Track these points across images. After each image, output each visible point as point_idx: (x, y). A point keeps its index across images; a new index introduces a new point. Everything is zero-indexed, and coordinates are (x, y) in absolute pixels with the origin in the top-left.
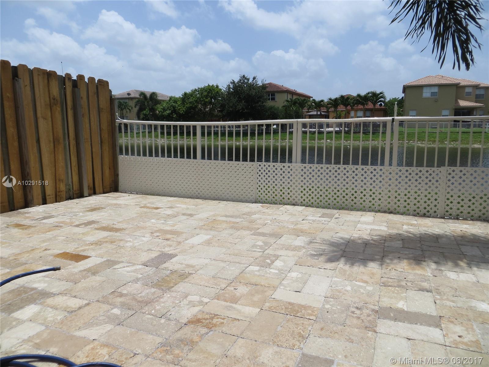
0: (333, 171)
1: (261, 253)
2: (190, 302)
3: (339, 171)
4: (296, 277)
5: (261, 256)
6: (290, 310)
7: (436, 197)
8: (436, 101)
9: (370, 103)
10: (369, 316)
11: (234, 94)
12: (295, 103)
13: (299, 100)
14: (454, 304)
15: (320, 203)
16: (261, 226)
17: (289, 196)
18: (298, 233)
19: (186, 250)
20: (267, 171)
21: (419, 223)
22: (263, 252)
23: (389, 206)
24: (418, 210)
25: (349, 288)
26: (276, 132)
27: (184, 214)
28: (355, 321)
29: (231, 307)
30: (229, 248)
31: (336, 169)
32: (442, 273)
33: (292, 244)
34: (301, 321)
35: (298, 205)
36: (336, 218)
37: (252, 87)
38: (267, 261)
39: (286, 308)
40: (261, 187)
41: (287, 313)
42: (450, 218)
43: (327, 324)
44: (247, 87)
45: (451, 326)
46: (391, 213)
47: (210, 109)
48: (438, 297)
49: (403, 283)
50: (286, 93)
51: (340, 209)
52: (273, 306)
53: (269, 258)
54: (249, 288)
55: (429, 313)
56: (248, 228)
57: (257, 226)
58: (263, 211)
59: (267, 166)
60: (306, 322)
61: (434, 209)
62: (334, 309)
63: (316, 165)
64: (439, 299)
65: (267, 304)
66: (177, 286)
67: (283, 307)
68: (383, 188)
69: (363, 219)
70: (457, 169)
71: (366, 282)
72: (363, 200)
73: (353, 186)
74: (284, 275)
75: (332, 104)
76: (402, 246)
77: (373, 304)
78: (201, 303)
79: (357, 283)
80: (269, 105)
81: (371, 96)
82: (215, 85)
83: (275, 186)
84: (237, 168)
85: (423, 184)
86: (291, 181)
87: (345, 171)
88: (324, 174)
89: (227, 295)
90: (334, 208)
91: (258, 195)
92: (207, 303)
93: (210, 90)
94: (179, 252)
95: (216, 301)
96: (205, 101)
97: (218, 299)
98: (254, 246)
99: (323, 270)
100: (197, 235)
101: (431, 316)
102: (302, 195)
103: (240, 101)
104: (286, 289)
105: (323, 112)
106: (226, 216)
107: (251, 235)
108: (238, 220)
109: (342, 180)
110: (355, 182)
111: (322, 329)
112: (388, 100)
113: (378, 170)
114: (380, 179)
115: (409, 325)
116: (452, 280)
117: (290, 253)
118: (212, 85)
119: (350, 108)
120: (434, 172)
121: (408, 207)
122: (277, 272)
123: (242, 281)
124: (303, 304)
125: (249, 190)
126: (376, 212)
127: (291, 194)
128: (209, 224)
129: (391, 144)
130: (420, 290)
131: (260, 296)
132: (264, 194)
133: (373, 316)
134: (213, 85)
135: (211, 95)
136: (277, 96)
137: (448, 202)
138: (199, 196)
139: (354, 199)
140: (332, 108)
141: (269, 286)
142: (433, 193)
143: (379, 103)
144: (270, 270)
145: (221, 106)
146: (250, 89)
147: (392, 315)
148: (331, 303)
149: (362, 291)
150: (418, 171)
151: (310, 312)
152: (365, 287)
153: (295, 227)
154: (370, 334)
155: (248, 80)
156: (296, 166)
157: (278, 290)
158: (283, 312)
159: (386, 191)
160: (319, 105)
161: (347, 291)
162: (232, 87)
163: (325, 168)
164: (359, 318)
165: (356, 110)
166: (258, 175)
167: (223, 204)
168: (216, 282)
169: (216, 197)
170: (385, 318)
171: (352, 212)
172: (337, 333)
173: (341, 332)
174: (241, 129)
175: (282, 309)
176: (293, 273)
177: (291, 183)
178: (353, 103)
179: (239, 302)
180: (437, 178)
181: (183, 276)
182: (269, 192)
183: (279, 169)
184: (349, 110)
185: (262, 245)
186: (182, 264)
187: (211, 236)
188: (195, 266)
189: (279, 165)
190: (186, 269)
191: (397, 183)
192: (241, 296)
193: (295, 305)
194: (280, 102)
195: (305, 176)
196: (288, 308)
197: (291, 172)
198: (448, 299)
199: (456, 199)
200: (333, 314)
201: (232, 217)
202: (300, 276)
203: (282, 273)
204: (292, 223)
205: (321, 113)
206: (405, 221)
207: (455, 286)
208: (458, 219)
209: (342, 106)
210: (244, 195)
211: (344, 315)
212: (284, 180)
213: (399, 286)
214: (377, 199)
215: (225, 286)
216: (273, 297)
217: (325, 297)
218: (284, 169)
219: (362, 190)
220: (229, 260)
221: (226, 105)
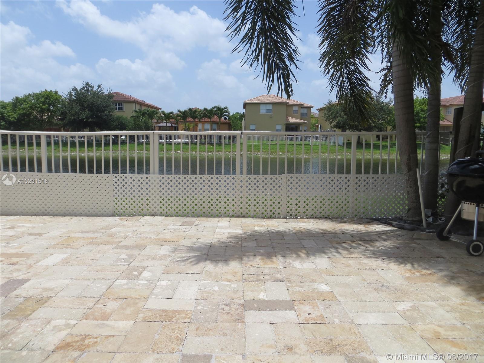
0: (190, 181)
1: (127, 266)
2: (55, 327)
3: (196, 181)
4: (166, 285)
5: (127, 269)
6: (164, 317)
7: (279, 200)
8: (271, 117)
9: (215, 116)
10: (236, 310)
11: (76, 101)
12: (144, 114)
13: (148, 111)
14: (302, 288)
15: (179, 212)
16: (122, 239)
17: (148, 207)
18: (162, 242)
19: (39, 273)
20: (124, 183)
21: (267, 224)
22: (129, 265)
23: (241, 211)
24: (265, 213)
25: (216, 288)
26: (123, 143)
27: (30, 234)
28: (226, 317)
29: (102, 324)
30: (91, 265)
31: (193, 178)
32: (290, 264)
33: (157, 254)
34: (177, 325)
35: (157, 216)
36: (196, 225)
37: (96, 95)
38: (134, 273)
39: (160, 316)
40: (118, 200)
41: (162, 320)
42: (291, 218)
43: (202, 323)
44: (91, 95)
45: (302, 306)
46: (243, 217)
47: (49, 118)
48: (290, 285)
49: (261, 277)
50: (135, 104)
51: (198, 217)
52: (147, 316)
53: (136, 270)
54: (119, 302)
55: (284, 300)
56: (109, 243)
57: (118, 240)
58: (122, 224)
59: (123, 178)
60: (182, 325)
61: (278, 211)
62: (205, 310)
63: (174, 176)
64: (290, 287)
65: (141, 316)
66: (35, 312)
67: (157, 315)
68: (236, 195)
69: (220, 224)
70: (294, 176)
71: (230, 281)
72: (219, 206)
73: (209, 194)
74: (153, 285)
75: (181, 116)
76: (256, 246)
77: (239, 299)
78: (67, 326)
79: (222, 282)
80: (117, 115)
81: (216, 111)
82: (53, 90)
83: (133, 198)
84: (91, 180)
85: (268, 189)
86: (150, 191)
87: (201, 181)
88: (182, 184)
89: (96, 314)
90: (192, 216)
91: (115, 208)
92: (74, 325)
93: (48, 96)
94: (32, 276)
95: (85, 321)
96: (41, 108)
97: (87, 319)
98: (118, 260)
99: (190, 275)
100: (51, 255)
101: (285, 301)
102: (161, 205)
103: (83, 110)
104: (157, 297)
105: (174, 123)
106: (82, 232)
107: (113, 249)
108: (96, 235)
109: (199, 189)
110: (211, 190)
111: (197, 329)
112: (231, 114)
113: (231, 179)
114: (233, 187)
115: (270, 312)
116: (298, 269)
117: (157, 263)
118: (49, 91)
119: (198, 121)
120: (276, 179)
121: (257, 210)
122: (146, 282)
123: (110, 297)
124: (176, 309)
125: (105, 204)
126: (231, 217)
127: (150, 205)
128: (63, 242)
129: (241, 155)
130: (275, 281)
131: (132, 309)
132: (121, 207)
133: (240, 310)
134: (51, 91)
135: (49, 102)
136: (125, 106)
137: (289, 204)
138: (46, 212)
139: (211, 206)
140: (181, 120)
141: (140, 297)
142: (276, 197)
143: (224, 117)
144: (139, 282)
145: (62, 114)
146: (94, 97)
147: (256, 306)
148: (202, 304)
149: (228, 289)
150: (263, 179)
151: (184, 315)
152: (230, 285)
153: (157, 237)
154: (240, 325)
155: (92, 87)
156: (154, 177)
157: (150, 300)
158: (158, 320)
159: (239, 198)
160: (168, 116)
161: (215, 291)
162: (74, 94)
163: (182, 178)
164: (228, 313)
165: (204, 123)
166: (115, 187)
167: (76, 219)
168: (81, 302)
169: (67, 213)
170: (250, 309)
171: (209, 219)
172: (211, 330)
173: (215, 328)
174: (86, 139)
175: (157, 317)
176: (162, 281)
177: (150, 194)
178: (200, 116)
179: (111, 318)
180: (279, 184)
181: (41, 301)
182: (127, 204)
183: (136, 180)
184: (196, 122)
185: (127, 258)
186: (37, 288)
187: (68, 255)
188: (53, 289)
189: (136, 176)
190: (44, 293)
191: (247, 189)
192: (112, 312)
193: (169, 311)
194: (128, 112)
195: (163, 186)
196: (162, 316)
197: (150, 183)
198: (297, 286)
199: (294, 202)
200: (205, 313)
201: (88, 232)
202: (169, 283)
203: (152, 283)
204: (154, 233)
205: (171, 125)
206: (256, 223)
207: (301, 274)
208: (296, 218)
209: (190, 118)
210: (100, 208)
211: (215, 313)
212: (142, 191)
213: (258, 280)
214: (231, 205)
215: (93, 304)
216: (145, 307)
217: (196, 300)
218: (141, 181)
219: (217, 197)
220: (93, 278)
221: (67, 113)
